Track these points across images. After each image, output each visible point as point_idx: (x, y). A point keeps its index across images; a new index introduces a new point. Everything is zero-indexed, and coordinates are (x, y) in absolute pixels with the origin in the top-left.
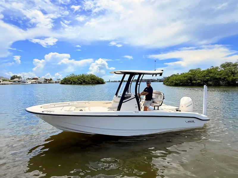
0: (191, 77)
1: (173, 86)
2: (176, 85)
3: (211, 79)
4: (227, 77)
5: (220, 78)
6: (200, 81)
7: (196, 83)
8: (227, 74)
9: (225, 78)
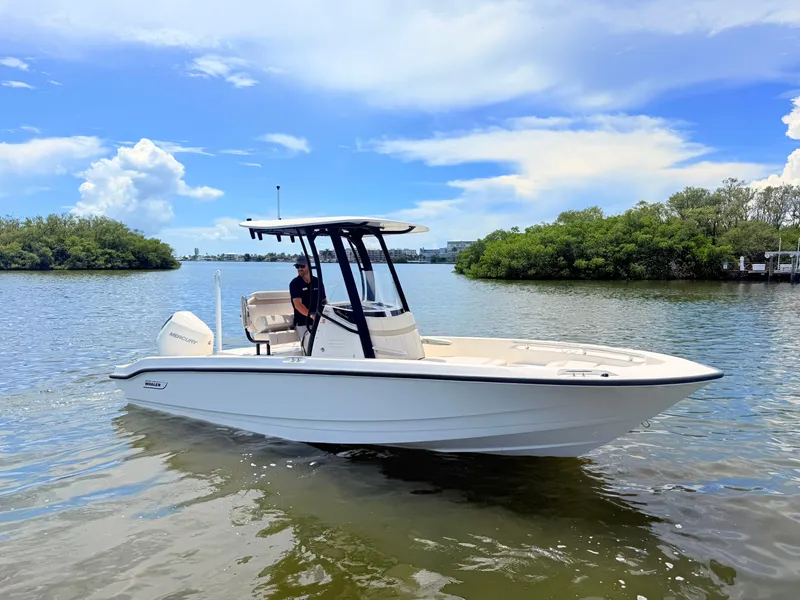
0: (568, 244)
1: (498, 278)
2: (513, 276)
3: (639, 253)
4: (693, 244)
5: (671, 250)
6: (601, 260)
7: (588, 268)
8: (693, 235)
9: (687, 249)
